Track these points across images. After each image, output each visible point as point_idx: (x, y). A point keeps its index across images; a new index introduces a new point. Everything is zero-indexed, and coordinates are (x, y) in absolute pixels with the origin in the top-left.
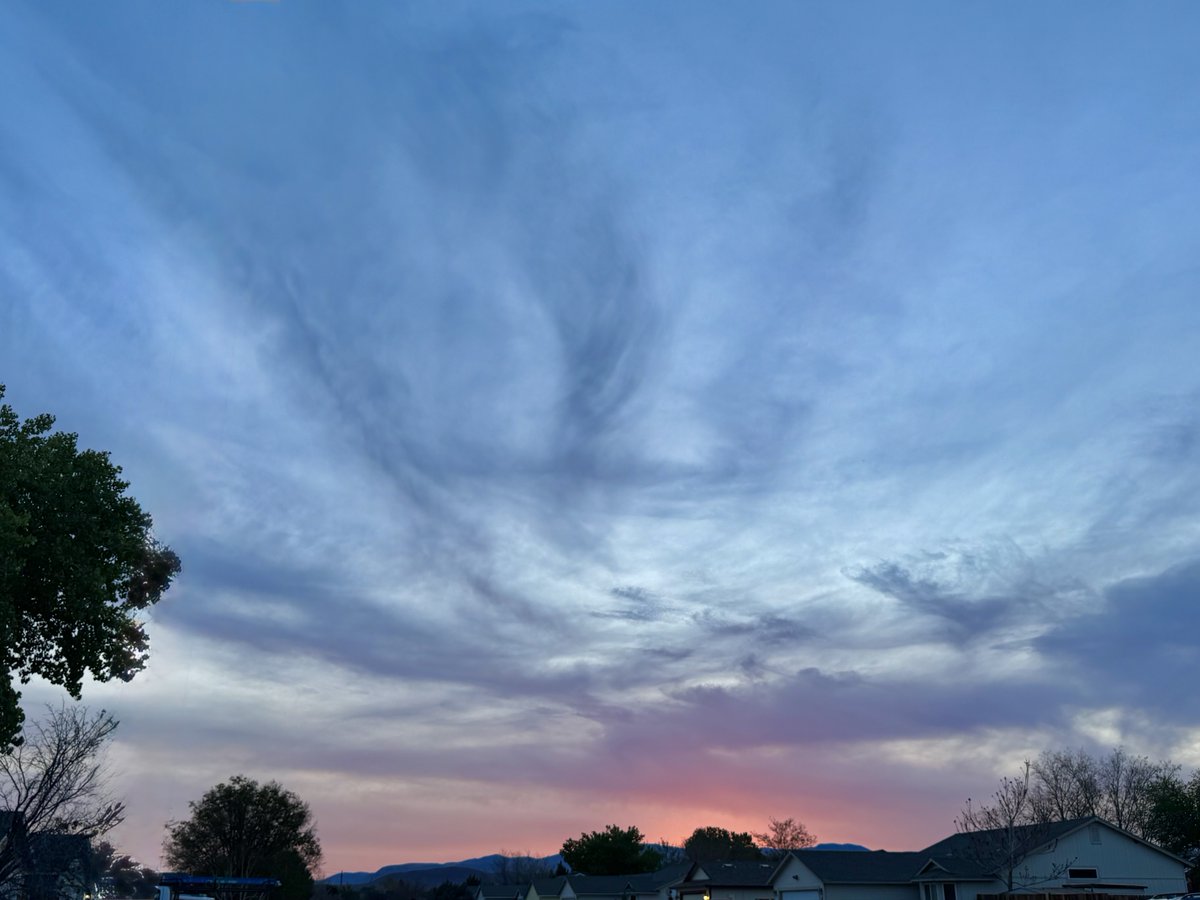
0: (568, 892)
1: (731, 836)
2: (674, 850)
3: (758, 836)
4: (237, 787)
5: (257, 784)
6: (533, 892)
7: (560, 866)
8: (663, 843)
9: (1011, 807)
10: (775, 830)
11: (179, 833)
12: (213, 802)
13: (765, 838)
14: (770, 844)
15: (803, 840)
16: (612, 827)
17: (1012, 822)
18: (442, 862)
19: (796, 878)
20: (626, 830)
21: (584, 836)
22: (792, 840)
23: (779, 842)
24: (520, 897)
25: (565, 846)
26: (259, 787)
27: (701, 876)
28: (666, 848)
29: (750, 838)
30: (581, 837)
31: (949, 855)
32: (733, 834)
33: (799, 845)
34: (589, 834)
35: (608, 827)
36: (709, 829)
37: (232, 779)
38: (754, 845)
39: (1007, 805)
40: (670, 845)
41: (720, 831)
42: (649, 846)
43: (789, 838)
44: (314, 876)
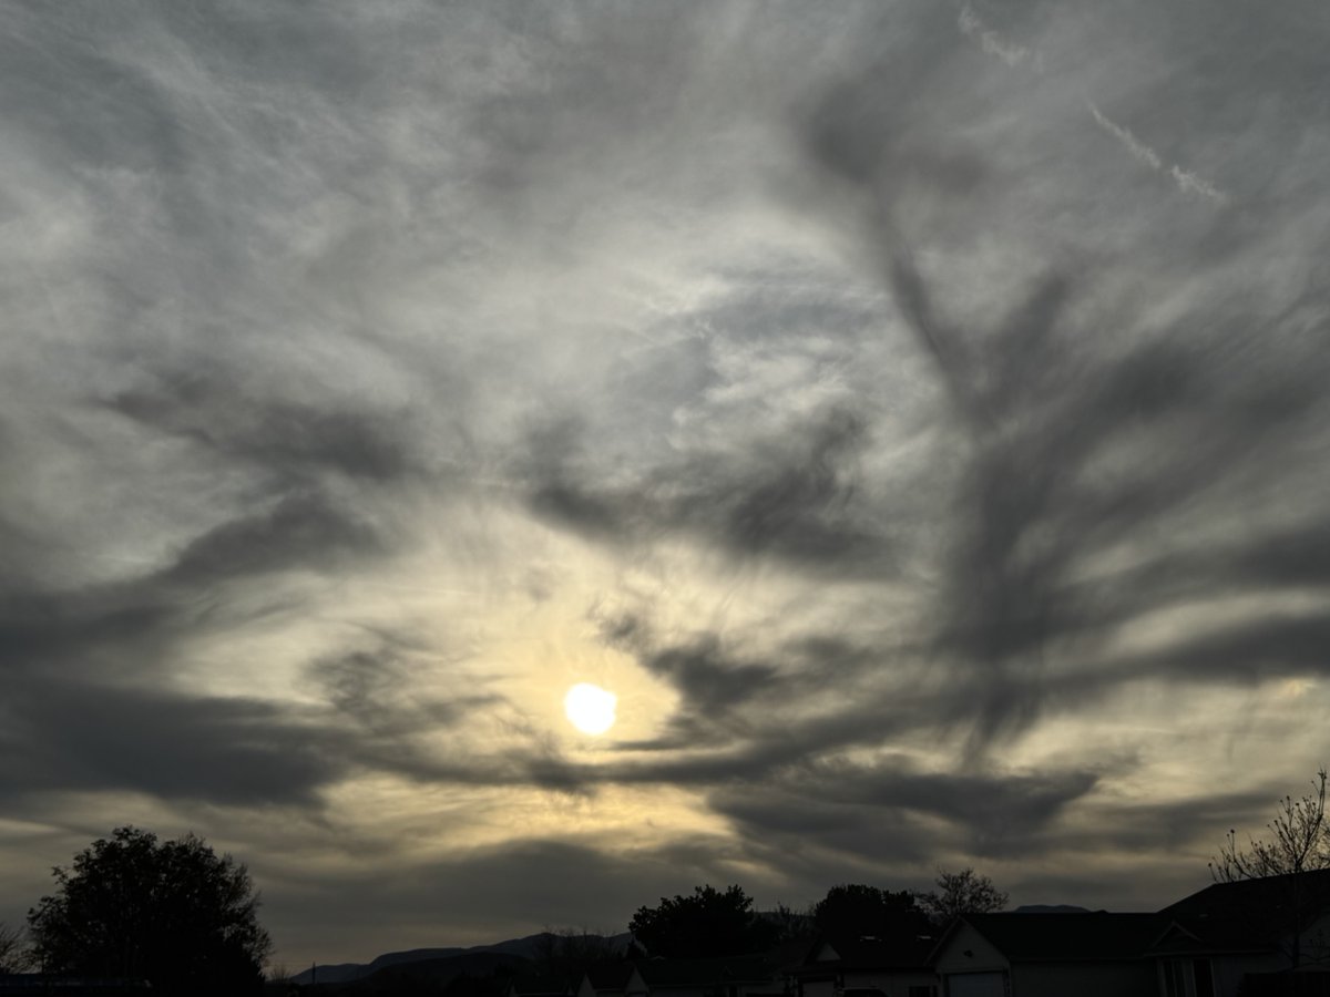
0: (637, 983)
1: (883, 897)
2: (799, 919)
3: (921, 896)
4: (125, 844)
5: (155, 838)
6: (587, 983)
7: (632, 947)
8: (781, 908)
9: (1297, 840)
10: (946, 887)
11: (39, 916)
12: (91, 868)
13: (932, 898)
14: (938, 906)
15: (988, 900)
16: (704, 889)
17: (1299, 864)
18: (466, 946)
19: (969, 954)
20: (724, 892)
21: (665, 902)
22: (972, 899)
23: (953, 903)
24: (570, 993)
25: (636, 917)
26: (159, 844)
27: (829, 954)
28: (784, 915)
29: (911, 899)
30: (660, 903)
31: (1203, 916)
32: (886, 893)
33: (981, 907)
34: (671, 898)
35: (698, 889)
36: (852, 887)
37: (116, 832)
38: (918, 907)
39: (1291, 839)
40: (792, 912)
41: (867, 890)
42: (759, 915)
43: (966, 898)
44: (268, 971)
